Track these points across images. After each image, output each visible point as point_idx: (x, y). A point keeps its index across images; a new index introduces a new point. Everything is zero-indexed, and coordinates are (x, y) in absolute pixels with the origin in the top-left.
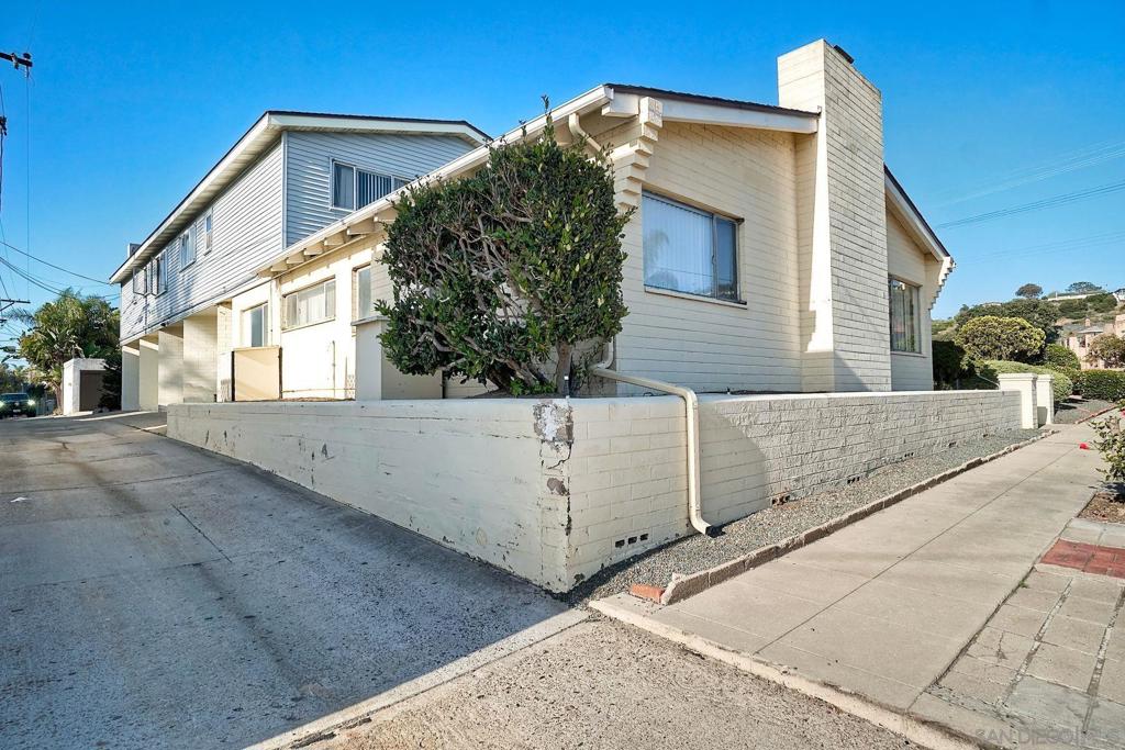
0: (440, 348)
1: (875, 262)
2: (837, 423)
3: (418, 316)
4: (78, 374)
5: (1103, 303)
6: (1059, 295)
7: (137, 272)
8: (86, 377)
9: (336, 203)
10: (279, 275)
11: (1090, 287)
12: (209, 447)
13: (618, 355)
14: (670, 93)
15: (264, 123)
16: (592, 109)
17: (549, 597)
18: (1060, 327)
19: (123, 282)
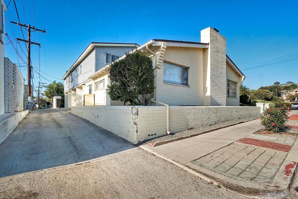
0: (118, 95)
1: (223, 77)
2: (207, 113)
3: (114, 89)
4: (56, 100)
5: (294, 86)
6: (284, 85)
7: (67, 77)
8: (57, 100)
9: (107, 63)
10: (94, 78)
11: (291, 83)
12: (78, 115)
13: (156, 97)
14: (169, 40)
15: (91, 45)
16: (151, 44)
17: (133, 145)
18: (282, 92)
19: (65, 79)
